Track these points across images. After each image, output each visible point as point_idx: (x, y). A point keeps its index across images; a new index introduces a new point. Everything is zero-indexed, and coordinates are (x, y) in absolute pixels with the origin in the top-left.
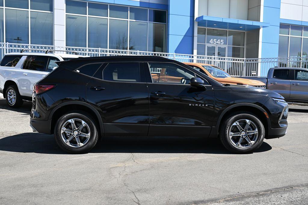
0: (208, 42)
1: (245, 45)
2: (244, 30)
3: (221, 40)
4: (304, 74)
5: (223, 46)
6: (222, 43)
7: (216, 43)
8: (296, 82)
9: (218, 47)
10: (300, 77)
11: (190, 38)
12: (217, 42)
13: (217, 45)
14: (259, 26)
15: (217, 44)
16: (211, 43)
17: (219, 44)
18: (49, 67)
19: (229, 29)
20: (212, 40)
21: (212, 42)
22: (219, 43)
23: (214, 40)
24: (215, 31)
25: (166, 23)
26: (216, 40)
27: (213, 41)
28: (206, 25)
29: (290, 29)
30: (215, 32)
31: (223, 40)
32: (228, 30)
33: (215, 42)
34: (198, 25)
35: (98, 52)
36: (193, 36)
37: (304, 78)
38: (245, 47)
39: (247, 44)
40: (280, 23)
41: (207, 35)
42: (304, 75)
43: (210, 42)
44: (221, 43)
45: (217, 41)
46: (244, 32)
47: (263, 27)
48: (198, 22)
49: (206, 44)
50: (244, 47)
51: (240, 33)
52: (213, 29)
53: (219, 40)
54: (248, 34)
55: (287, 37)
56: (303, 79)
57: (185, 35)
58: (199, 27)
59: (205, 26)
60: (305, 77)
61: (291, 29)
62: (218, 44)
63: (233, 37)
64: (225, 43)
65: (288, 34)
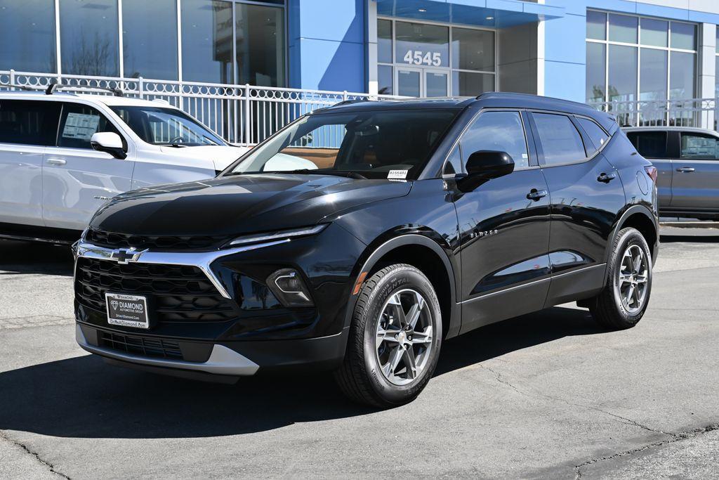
0: (401, 60)
1: (497, 68)
2: (494, 25)
3: (435, 54)
4: (703, 142)
5: (439, 71)
6: (437, 61)
7: (420, 62)
8: (685, 164)
9: (427, 74)
10: (693, 150)
11: (358, 48)
12: (425, 61)
13: (424, 67)
14: (537, 15)
15: (423, 64)
16: (408, 62)
17: (429, 64)
18: (64, 132)
19: (454, 22)
20: (410, 53)
21: (411, 60)
22: (429, 62)
23: (416, 53)
24: (415, 27)
25: (283, 4)
26: (420, 53)
27: (413, 57)
28: (394, 13)
29: (608, 23)
30: (417, 30)
31: (439, 54)
32: (451, 26)
33: (418, 60)
34: (380, 11)
35: (138, 89)
36: (365, 43)
37: (703, 154)
38: (497, 73)
39: (501, 65)
40: (587, 7)
41: (397, 39)
42: (703, 146)
43: (406, 59)
44: (434, 63)
45: (423, 56)
46: (494, 32)
47: (548, 18)
48: (378, 4)
49: (394, 64)
50: (495, 73)
51: (481, 35)
52: (412, 24)
53: (429, 54)
54: (502, 36)
55: (601, 46)
56: (704, 156)
57: (344, 38)
58: (380, 18)
59: (391, 15)
60: (706, 150)
61: (610, 24)
62: (427, 64)
63: (460, 45)
64: (445, 63)
65: (604, 38)
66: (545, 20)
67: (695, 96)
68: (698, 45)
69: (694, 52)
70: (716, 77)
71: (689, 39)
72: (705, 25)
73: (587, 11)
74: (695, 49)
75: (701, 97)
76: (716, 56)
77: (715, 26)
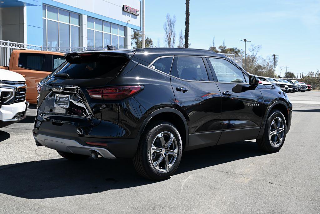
14: (23, 2)
29: (47, 10)
40: (43, 3)
47: (29, 5)
65: (45, 17)
66: (27, 6)
67: (80, 46)
68: (80, 23)
69: (79, 26)
70: (88, 38)
71: (77, 20)
72: (83, 15)
73: (43, 5)
74: (79, 25)
75: (82, 47)
76: (88, 29)
77: (87, 16)
